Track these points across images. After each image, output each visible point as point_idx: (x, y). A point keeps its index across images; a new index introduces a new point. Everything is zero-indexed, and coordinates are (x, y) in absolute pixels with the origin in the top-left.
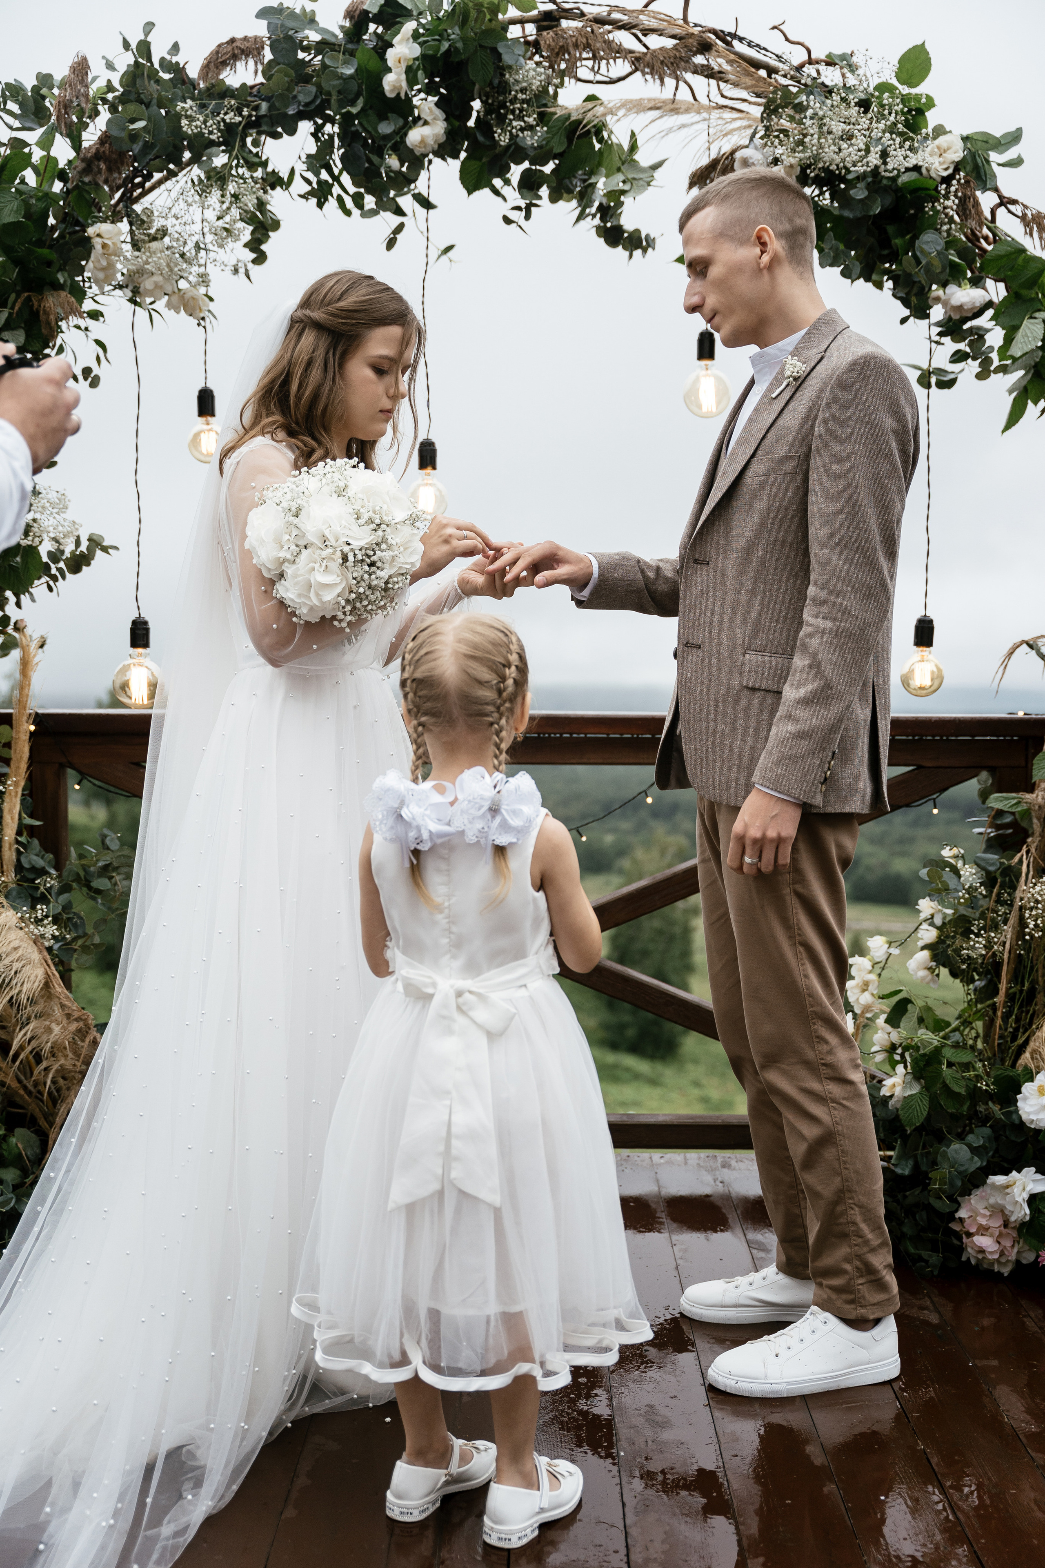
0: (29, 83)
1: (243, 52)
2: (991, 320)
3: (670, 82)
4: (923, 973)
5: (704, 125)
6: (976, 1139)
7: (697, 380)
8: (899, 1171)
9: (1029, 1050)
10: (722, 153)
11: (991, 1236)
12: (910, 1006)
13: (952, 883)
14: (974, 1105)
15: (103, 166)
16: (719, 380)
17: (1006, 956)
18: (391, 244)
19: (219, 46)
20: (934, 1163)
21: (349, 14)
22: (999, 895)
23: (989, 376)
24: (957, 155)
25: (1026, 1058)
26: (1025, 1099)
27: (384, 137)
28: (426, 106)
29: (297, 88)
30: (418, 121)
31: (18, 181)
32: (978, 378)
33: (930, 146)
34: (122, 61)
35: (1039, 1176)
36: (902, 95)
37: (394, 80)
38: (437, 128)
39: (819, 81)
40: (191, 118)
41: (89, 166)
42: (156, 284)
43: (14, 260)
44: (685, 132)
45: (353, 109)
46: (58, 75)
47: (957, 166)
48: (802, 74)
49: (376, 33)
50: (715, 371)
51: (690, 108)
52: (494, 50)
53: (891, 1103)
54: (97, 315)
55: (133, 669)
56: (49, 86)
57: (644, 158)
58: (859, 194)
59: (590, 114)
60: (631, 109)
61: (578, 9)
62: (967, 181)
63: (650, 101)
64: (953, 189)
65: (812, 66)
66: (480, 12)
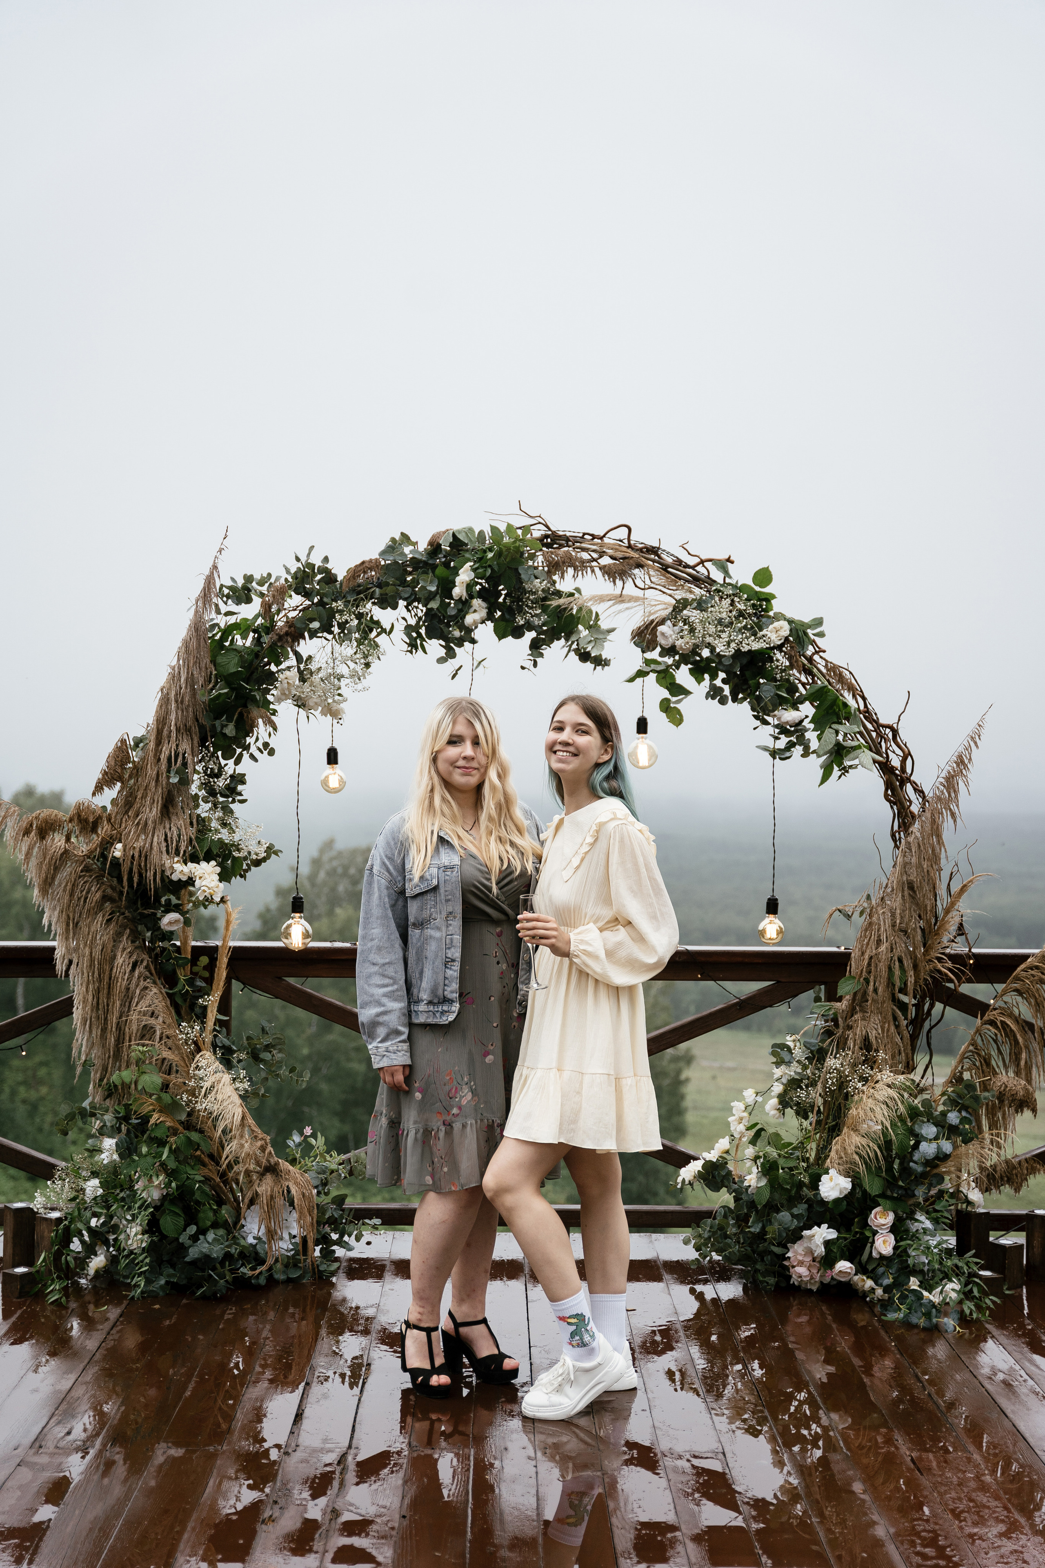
0: (240, 582)
1: (369, 568)
3: (619, 583)
4: (773, 1112)
5: (641, 608)
6: (796, 1209)
7: (636, 747)
8: (752, 1230)
9: (830, 1156)
10: (651, 618)
11: (806, 1267)
12: (763, 1133)
13: (787, 1058)
14: (797, 1190)
15: (290, 639)
16: (650, 747)
18: (453, 677)
19: (356, 566)
20: (772, 1224)
21: (431, 543)
22: (816, 1065)
23: (809, 755)
24: (786, 632)
25: (827, 1161)
26: (824, 1186)
27: (451, 616)
28: (477, 603)
29: (401, 588)
30: (472, 610)
31: (230, 638)
32: (802, 756)
33: (771, 627)
34: (294, 567)
35: (831, 1230)
36: (756, 592)
37: (458, 591)
38: (483, 613)
39: (708, 577)
40: (341, 612)
41: (280, 638)
42: (316, 703)
43: (232, 689)
44: (628, 612)
45: (434, 605)
46: (257, 576)
47: (787, 639)
48: (698, 572)
49: (446, 550)
50: (647, 741)
51: (632, 599)
52: (517, 570)
53: (750, 1190)
54: (274, 712)
55: (293, 926)
56: (251, 583)
57: (604, 625)
58: (729, 661)
59: (574, 604)
60: (597, 601)
61: (565, 535)
62: (793, 647)
63: (608, 595)
64: (784, 653)
65: (704, 566)
66: (510, 552)
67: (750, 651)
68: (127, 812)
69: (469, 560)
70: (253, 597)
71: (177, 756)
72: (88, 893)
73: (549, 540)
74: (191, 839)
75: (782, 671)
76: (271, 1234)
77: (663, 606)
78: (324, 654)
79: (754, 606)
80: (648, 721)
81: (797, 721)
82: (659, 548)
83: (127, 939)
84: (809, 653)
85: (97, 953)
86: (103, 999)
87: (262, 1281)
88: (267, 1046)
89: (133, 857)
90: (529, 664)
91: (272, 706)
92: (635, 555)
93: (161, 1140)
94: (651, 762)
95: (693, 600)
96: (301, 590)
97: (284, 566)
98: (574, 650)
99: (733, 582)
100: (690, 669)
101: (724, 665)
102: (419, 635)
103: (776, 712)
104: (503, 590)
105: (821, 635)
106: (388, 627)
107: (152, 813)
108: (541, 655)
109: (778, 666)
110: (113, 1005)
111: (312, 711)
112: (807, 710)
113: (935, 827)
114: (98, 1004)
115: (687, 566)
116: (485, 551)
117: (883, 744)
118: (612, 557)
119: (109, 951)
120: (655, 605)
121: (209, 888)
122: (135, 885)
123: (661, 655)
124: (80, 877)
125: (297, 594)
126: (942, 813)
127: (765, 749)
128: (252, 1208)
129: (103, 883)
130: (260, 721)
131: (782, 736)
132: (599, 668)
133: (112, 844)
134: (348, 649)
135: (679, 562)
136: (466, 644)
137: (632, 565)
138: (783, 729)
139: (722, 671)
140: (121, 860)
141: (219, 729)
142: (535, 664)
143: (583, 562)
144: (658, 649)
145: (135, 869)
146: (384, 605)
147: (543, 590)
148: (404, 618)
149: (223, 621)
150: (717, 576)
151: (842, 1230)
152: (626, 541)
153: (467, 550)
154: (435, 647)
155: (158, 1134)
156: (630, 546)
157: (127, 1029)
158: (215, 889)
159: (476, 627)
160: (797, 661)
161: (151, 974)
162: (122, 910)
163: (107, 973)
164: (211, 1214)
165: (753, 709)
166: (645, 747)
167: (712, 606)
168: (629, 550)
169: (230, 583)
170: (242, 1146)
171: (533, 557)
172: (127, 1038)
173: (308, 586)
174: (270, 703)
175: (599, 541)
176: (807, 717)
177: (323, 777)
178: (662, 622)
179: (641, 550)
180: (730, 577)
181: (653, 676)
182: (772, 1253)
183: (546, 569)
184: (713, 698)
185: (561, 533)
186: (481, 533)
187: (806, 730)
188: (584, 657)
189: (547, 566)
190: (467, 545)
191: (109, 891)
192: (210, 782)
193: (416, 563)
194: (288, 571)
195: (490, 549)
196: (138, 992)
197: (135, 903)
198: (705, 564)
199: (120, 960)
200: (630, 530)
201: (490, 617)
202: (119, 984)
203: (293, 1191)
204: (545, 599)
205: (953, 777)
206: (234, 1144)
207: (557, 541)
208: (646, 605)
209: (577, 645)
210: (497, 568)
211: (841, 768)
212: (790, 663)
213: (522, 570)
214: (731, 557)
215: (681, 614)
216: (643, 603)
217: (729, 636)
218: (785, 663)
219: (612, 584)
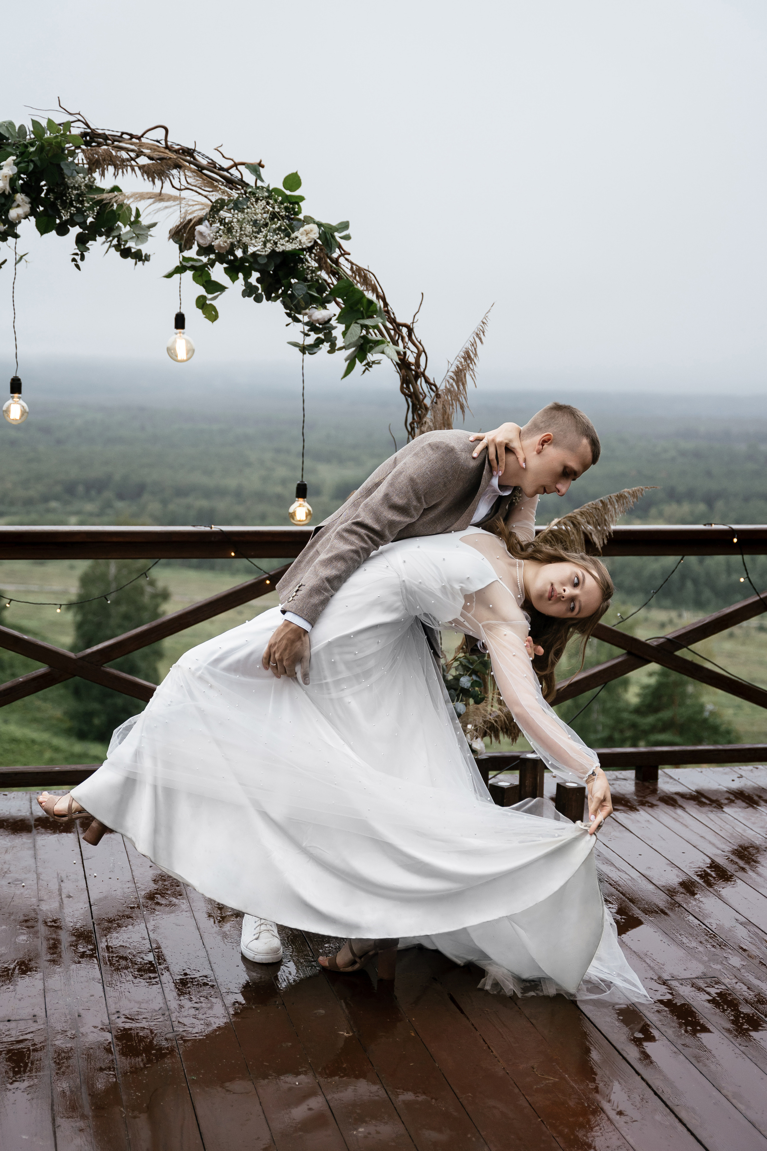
2: (336, 320)
3: (158, 182)
5: (178, 207)
7: (175, 342)
10: (189, 217)
16: (187, 342)
23: (334, 352)
24: (315, 235)
28: (20, 197)
30: (15, 204)
32: (329, 352)
33: (302, 230)
36: (287, 196)
37: (2, 186)
38: (26, 208)
39: (242, 180)
44: (167, 210)
47: (315, 241)
48: (232, 175)
50: (185, 336)
51: (170, 198)
52: (58, 165)
57: (145, 221)
58: (263, 261)
59: (114, 200)
60: (137, 198)
61: (104, 134)
62: (321, 249)
63: (147, 193)
64: (313, 255)
65: (237, 169)
66: (51, 147)
67: (283, 251)
69: (11, 154)
73: (88, 138)
75: (313, 272)
77: (200, 207)
79: (286, 209)
80: (186, 317)
81: (326, 319)
82: (194, 150)
84: (335, 255)
90: (75, 258)
92: (173, 156)
94: (189, 356)
95: (230, 201)
98: (115, 246)
99: (265, 185)
100: (225, 269)
101: (259, 264)
103: (307, 311)
104: (44, 185)
105: (347, 238)
108: (87, 250)
109: (308, 267)
112: (333, 309)
113: (446, 417)
115: (222, 169)
116: (26, 146)
117: (400, 341)
118: (151, 158)
120: (193, 205)
123: (199, 253)
126: (452, 405)
127: (295, 345)
131: (312, 333)
132: (140, 263)
135: (213, 163)
136: (9, 238)
137: (170, 166)
138: (313, 327)
139: (256, 271)
142: (82, 259)
143: (123, 160)
144: (195, 248)
147: (83, 185)
150: (249, 178)
152: (163, 142)
153: (9, 144)
156: (167, 147)
159: (20, 222)
160: (326, 262)
165: (286, 307)
166: (184, 341)
167: (248, 208)
168: (167, 151)
171: (73, 154)
175: (137, 141)
176: (335, 315)
178: (200, 221)
179: (177, 151)
180: (262, 181)
181: (189, 274)
183: (86, 166)
184: (249, 296)
185: (100, 132)
186: (22, 127)
187: (334, 328)
188: (126, 253)
189: (88, 164)
190: (7, 139)
195: (32, 144)
198: (239, 167)
200: (166, 131)
201: (33, 212)
204: (86, 195)
205: (461, 371)
207: (96, 139)
208: (182, 205)
209: (118, 241)
210: (39, 164)
211: (364, 363)
212: (319, 264)
213: (63, 166)
214: (261, 161)
215: (218, 214)
216: (180, 203)
217: (266, 236)
218: (314, 264)
219: (151, 183)
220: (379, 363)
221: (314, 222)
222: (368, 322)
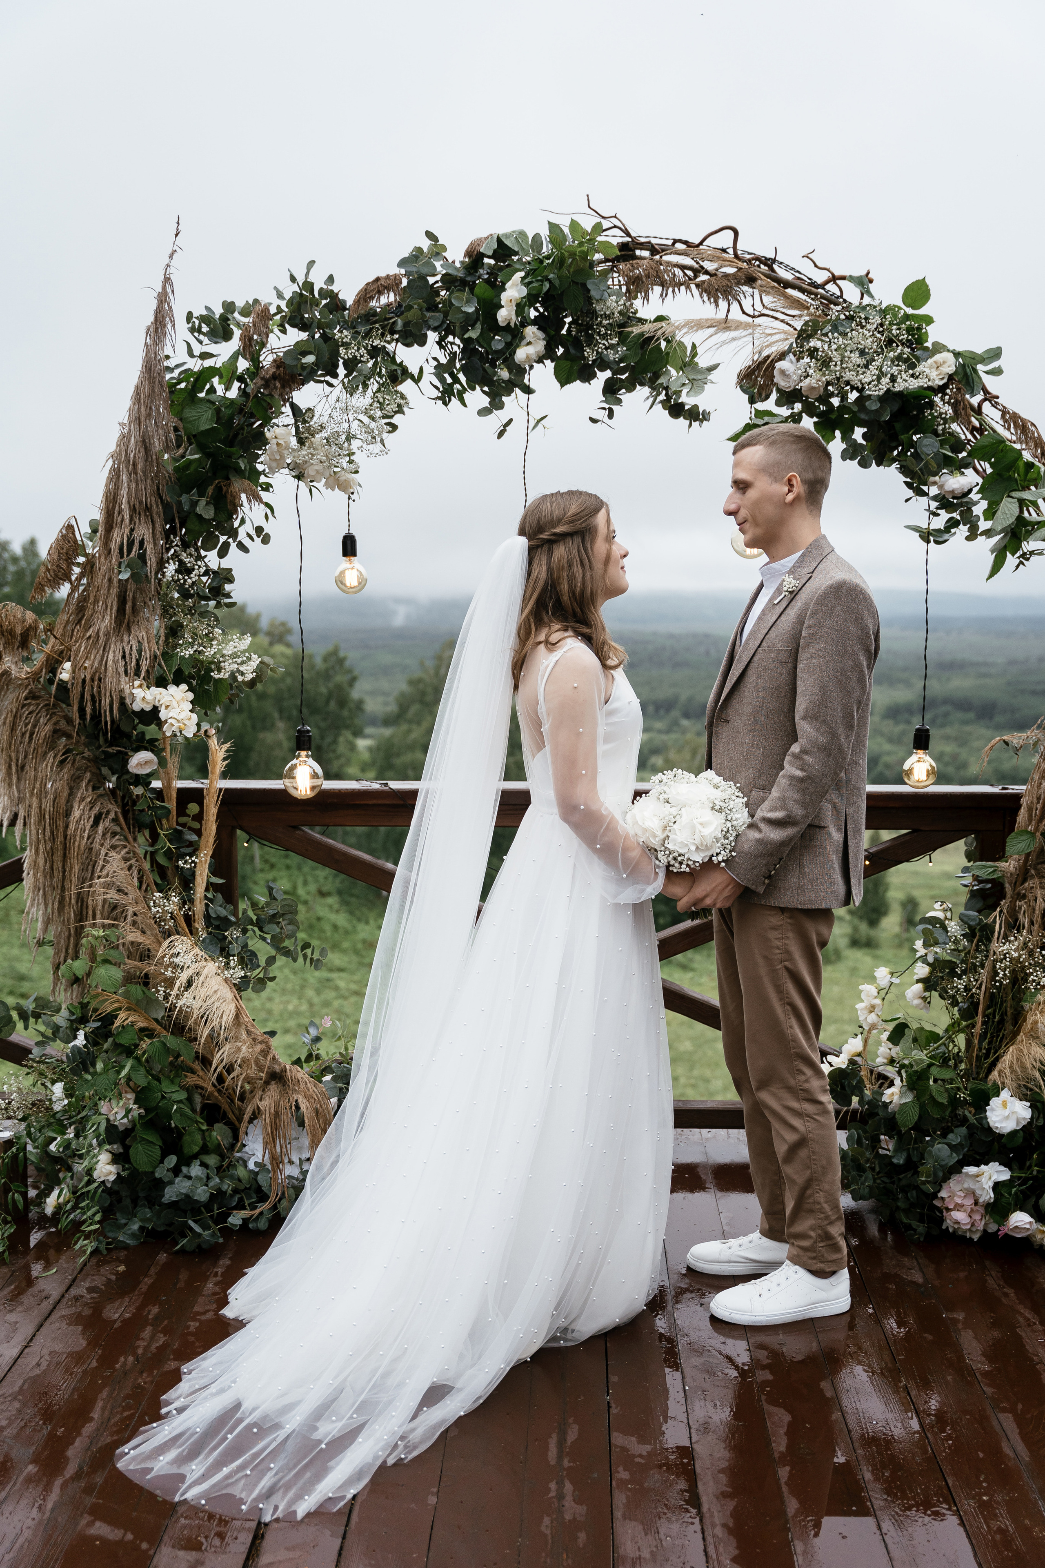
0: (218, 311)
1: (386, 288)
2: (978, 492)
3: (723, 304)
4: (918, 1001)
5: (750, 338)
6: (954, 1138)
8: (895, 1161)
9: (997, 1069)
10: (766, 352)
11: (965, 1211)
12: (906, 1030)
13: (941, 938)
14: (955, 1109)
15: (278, 384)
17: (981, 998)
18: (501, 434)
19: (367, 284)
20: (922, 1158)
21: (468, 254)
22: (977, 945)
23: (976, 537)
24: (951, 369)
25: (995, 1075)
26: (993, 1110)
27: (497, 352)
28: (531, 331)
29: (428, 314)
30: (524, 342)
31: (208, 386)
32: (968, 539)
33: (930, 361)
34: (289, 290)
35: (1002, 1168)
36: (909, 315)
37: (505, 315)
38: (540, 347)
39: (842, 299)
40: (347, 345)
41: (267, 383)
42: (317, 471)
43: (207, 455)
44: (734, 343)
45: (473, 334)
46: (240, 304)
47: (951, 377)
48: (828, 292)
49: (489, 264)
51: (739, 326)
52: (584, 285)
53: (890, 1107)
54: (267, 487)
55: (299, 768)
56: (233, 313)
57: (703, 361)
58: (873, 406)
59: (660, 332)
60: (692, 327)
61: (649, 242)
62: (958, 389)
63: (707, 320)
64: (947, 397)
65: (835, 283)
66: (574, 259)
67: (905, 390)
68: (79, 622)
69: (520, 270)
70: (235, 329)
71: (131, 544)
72: (34, 726)
74: (155, 657)
75: (945, 421)
76: (277, 1161)
77: (782, 336)
78: (327, 406)
79: (909, 330)
81: (966, 490)
82: (774, 261)
83: (87, 786)
84: (975, 401)
85: (47, 805)
86: (58, 865)
87: (263, 1225)
88: (274, 916)
89: (84, 681)
90: (602, 415)
91: (263, 479)
93: (129, 1047)
95: (826, 322)
96: (297, 321)
97: (275, 288)
98: (661, 402)
99: (876, 303)
101: (867, 413)
102: (456, 380)
103: (937, 478)
104: (566, 316)
105: (997, 372)
106: (416, 372)
107: (104, 622)
108: (619, 402)
109: (941, 414)
110: (71, 870)
111: (314, 484)
112: (973, 477)
114: (52, 868)
115: (813, 284)
116: (541, 262)
119: (63, 801)
120: (772, 335)
121: (178, 721)
122: (88, 717)
123: (778, 403)
124: (24, 706)
125: (293, 326)
127: (916, 529)
128: (255, 1122)
129: (54, 713)
130: (243, 496)
131: (942, 512)
132: (696, 424)
133: (61, 662)
134: (362, 400)
135: (803, 279)
136: (517, 390)
137: (740, 280)
138: (945, 502)
139: (861, 425)
140: (69, 686)
141: (186, 508)
142: (611, 414)
143: (674, 278)
144: (774, 396)
145: (87, 696)
146: (409, 341)
147: (620, 312)
148: (435, 359)
149: (195, 365)
150: (853, 295)
151: (1015, 1167)
152: (731, 251)
153: (517, 259)
154: (478, 398)
155: (124, 1040)
156: (736, 256)
157: (90, 902)
158: (186, 722)
159: (531, 367)
160: (965, 408)
161: (122, 828)
162: (81, 748)
163: (61, 830)
164: (198, 1137)
165: (906, 474)
167: (852, 330)
168: (736, 263)
169: (204, 313)
170: (239, 1049)
172: (90, 912)
173: (306, 316)
174: (259, 474)
175: (695, 251)
176: (975, 485)
177: (337, 573)
178: (782, 356)
179: (749, 262)
180: (871, 297)
182: (917, 1188)
183: (624, 289)
184: (852, 459)
185: (643, 240)
186: (537, 237)
187: (976, 503)
188: (676, 410)
189: (627, 284)
190: (516, 251)
191: (63, 724)
192: (179, 580)
193: (449, 280)
194: (280, 296)
195: (548, 257)
196: (103, 852)
197: (97, 738)
198: (839, 281)
199: (76, 813)
200: (736, 233)
201: (549, 354)
202: (77, 844)
203: (304, 1106)
204: (623, 325)
206: (227, 1048)
207: (638, 252)
208: (756, 335)
209: (666, 395)
210: (557, 283)
211: (1018, 554)
212: (955, 411)
213: (589, 287)
214: (868, 273)
215: (808, 342)
216: (753, 334)
217: (880, 369)
218: (948, 410)
219: (713, 305)
220: (1041, 554)
221: (948, 351)
222: (1025, 495)
